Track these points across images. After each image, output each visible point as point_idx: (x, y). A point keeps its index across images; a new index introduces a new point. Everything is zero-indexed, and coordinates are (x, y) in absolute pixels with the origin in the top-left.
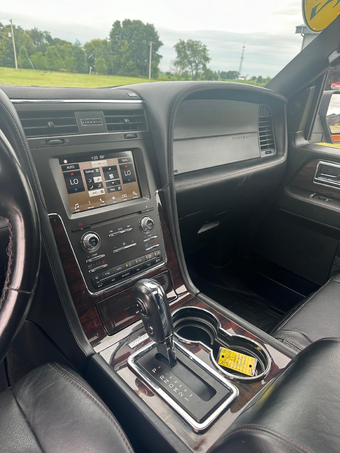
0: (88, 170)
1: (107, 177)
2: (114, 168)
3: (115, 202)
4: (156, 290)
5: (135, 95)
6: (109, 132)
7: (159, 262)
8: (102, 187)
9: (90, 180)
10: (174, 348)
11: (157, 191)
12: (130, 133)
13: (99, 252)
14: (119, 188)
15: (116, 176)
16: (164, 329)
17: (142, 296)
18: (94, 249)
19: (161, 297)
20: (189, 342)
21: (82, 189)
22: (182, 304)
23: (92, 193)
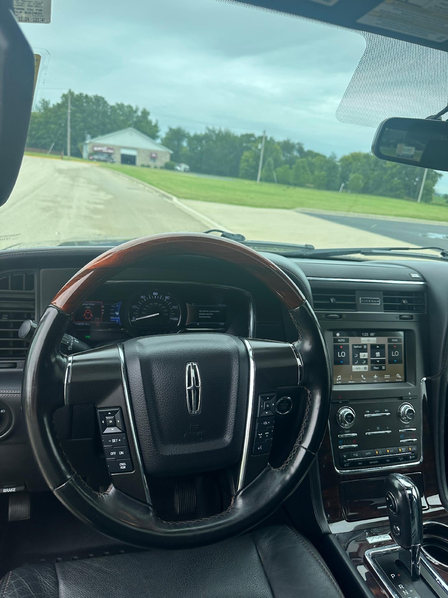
0: (356, 345)
1: (373, 355)
2: (382, 347)
3: (375, 381)
4: (411, 489)
5: (418, 276)
6: (384, 312)
7: (412, 459)
8: (366, 364)
9: (356, 355)
10: (419, 563)
11: (425, 379)
12: (406, 314)
13: (352, 431)
14: (383, 368)
15: (382, 355)
16: (413, 537)
17: (395, 490)
18: (347, 425)
19: (414, 500)
20: (437, 562)
21: (348, 363)
22: (433, 517)
23: (355, 368)
